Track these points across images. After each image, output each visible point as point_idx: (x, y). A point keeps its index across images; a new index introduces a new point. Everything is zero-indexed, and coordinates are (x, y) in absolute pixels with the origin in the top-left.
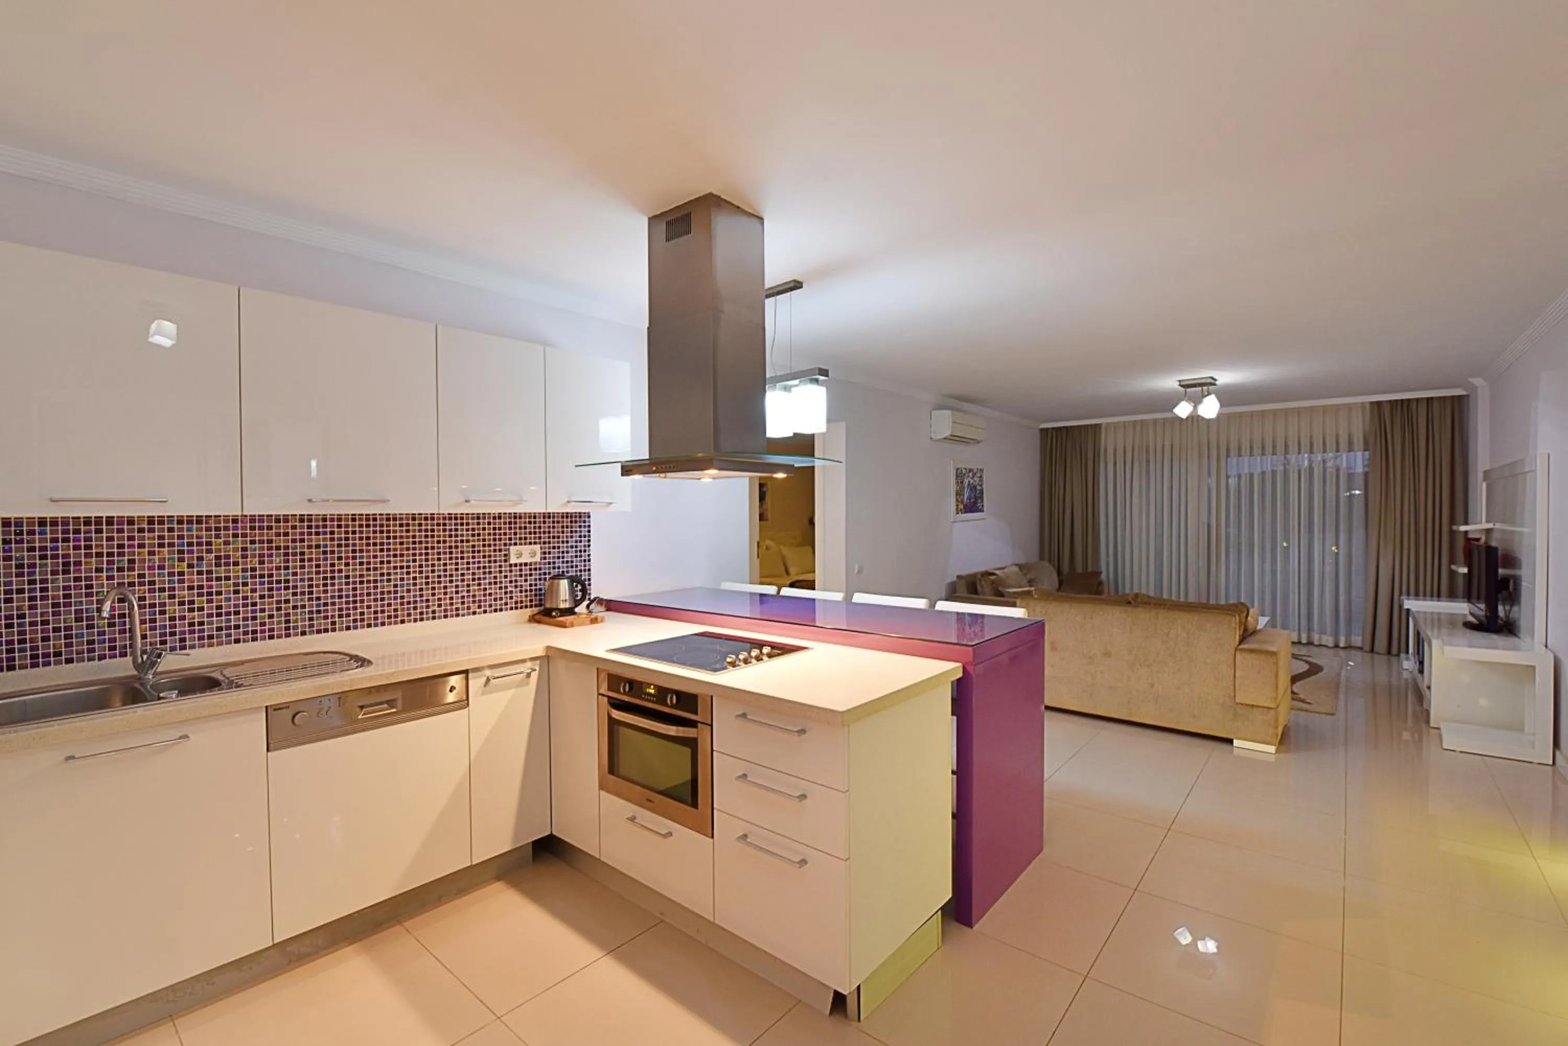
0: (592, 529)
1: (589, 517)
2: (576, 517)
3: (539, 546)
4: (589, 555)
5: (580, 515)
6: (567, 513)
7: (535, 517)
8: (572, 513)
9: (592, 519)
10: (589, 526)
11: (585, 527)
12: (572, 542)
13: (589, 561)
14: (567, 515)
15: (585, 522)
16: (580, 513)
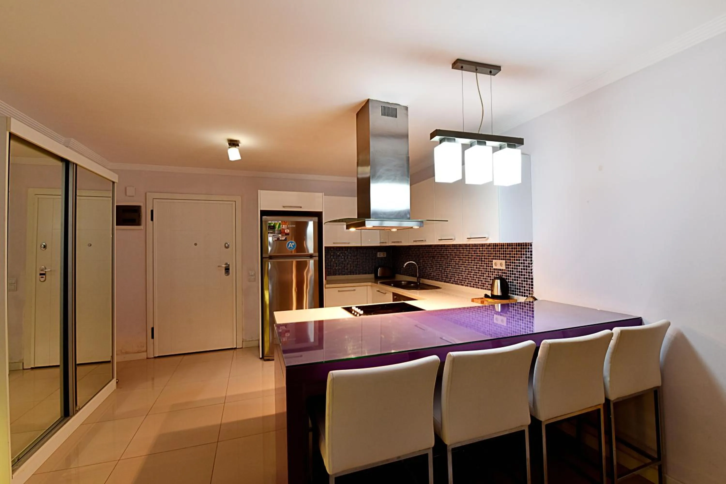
0: (533, 253)
1: (531, 245)
2: (524, 246)
3: (504, 261)
4: (531, 270)
5: (526, 244)
6: (519, 243)
7: (504, 246)
8: (521, 243)
9: (533, 247)
10: (531, 251)
11: (529, 252)
12: (522, 260)
13: (532, 273)
14: (519, 245)
15: (529, 248)
16: (526, 243)
